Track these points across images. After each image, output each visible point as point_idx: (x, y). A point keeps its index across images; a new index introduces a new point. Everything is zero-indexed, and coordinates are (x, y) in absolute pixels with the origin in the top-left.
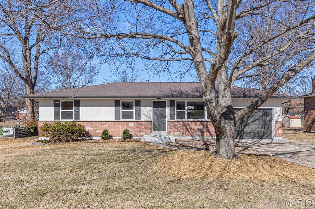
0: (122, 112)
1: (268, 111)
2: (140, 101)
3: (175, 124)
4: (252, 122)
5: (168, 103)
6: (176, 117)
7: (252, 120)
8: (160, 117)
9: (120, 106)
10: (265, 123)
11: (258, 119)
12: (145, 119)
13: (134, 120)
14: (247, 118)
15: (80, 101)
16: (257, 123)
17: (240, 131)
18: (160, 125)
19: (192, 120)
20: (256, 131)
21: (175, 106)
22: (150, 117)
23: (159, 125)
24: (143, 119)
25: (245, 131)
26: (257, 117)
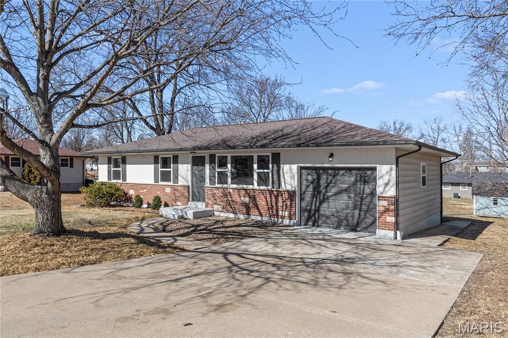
0: (161, 171)
1: (369, 172)
2: (178, 156)
3: (215, 191)
4: (336, 194)
5: (207, 159)
6: (216, 182)
7: (334, 190)
8: (199, 179)
9: (158, 164)
10: (362, 199)
11: (346, 190)
12: (182, 182)
13: (171, 183)
14: (326, 187)
15: (126, 158)
16: (344, 197)
17: (313, 212)
18: (200, 192)
19: (235, 186)
20: (343, 214)
21: (215, 164)
22: (188, 179)
23: (199, 193)
24: (181, 182)
25: (322, 212)
26: (345, 186)
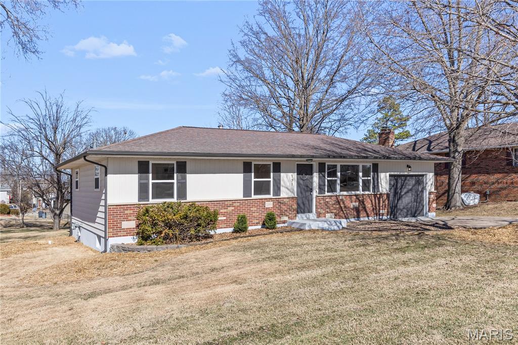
0: (255, 181)
1: (420, 178)
2: (280, 163)
4: (405, 193)
5: (316, 167)
6: (326, 190)
7: (405, 190)
8: (304, 189)
9: (251, 172)
10: (418, 195)
11: (411, 190)
12: (287, 194)
13: (271, 196)
14: (401, 189)
15: (187, 163)
16: (410, 194)
17: (393, 208)
18: (305, 202)
19: (345, 193)
20: (409, 206)
21: (325, 172)
22: (294, 190)
23: (304, 204)
24: (284, 194)
25: (398, 207)
26: (410, 187)
